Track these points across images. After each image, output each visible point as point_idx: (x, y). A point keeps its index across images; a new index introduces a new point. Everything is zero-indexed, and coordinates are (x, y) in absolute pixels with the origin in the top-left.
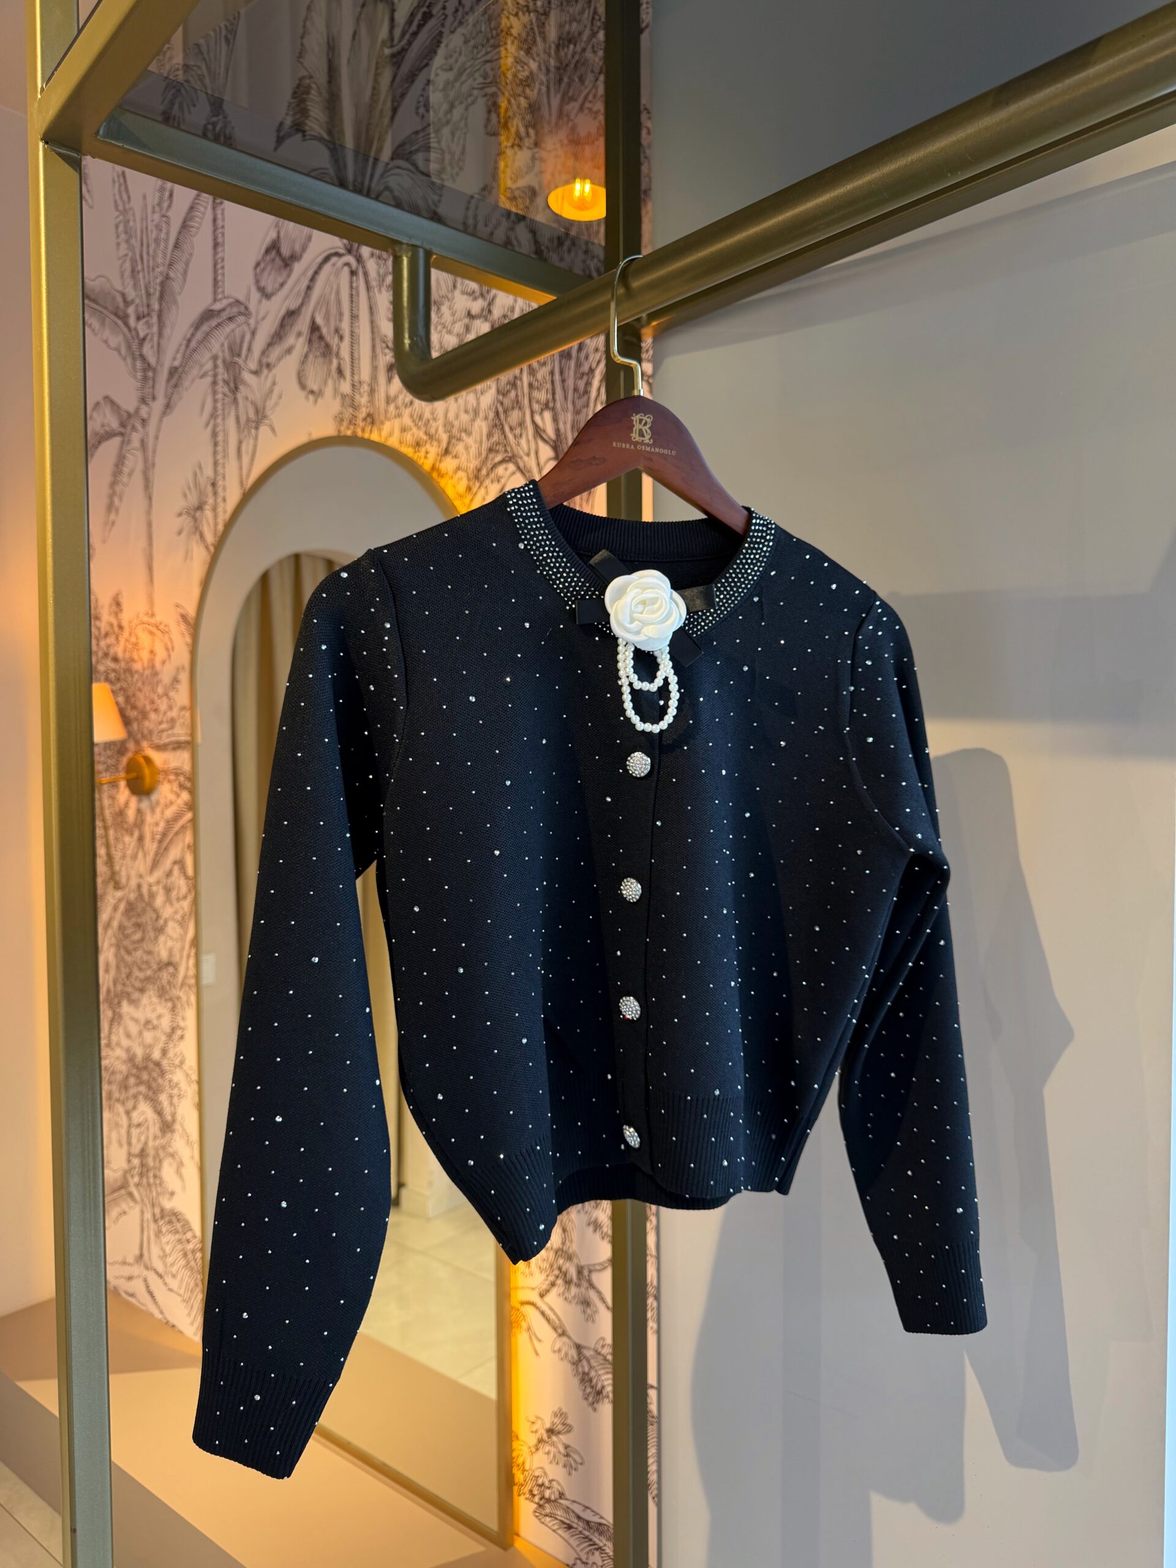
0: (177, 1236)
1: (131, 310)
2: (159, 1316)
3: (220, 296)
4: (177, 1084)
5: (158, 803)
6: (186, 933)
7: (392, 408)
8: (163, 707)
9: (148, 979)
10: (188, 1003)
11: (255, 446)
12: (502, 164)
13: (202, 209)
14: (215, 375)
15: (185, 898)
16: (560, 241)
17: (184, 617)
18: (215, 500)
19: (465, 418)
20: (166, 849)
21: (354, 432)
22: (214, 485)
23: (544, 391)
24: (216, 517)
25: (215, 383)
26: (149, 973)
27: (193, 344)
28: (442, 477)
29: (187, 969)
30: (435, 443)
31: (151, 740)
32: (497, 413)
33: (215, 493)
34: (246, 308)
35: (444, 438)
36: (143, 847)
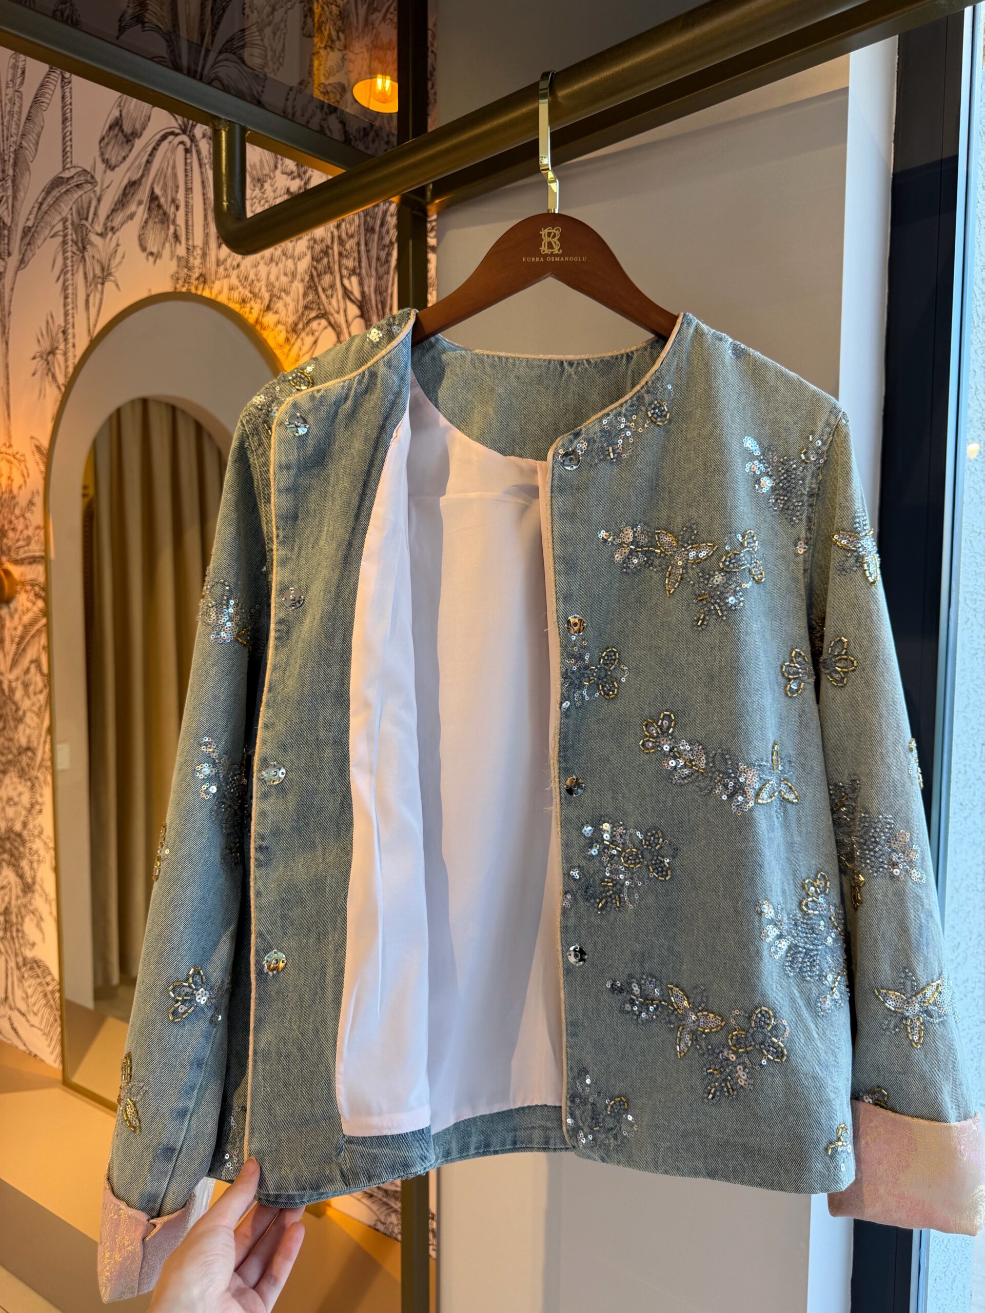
0: (38, 980)
2: (22, 1047)
3: (68, 166)
4: (36, 852)
5: (16, 610)
6: (42, 722)
7: (221, 269)
8: (20, 525)
9: (9, 762)
10: (45, 781)
11: (101, 299)
12: (316, 63)
13: (52, 87)
14: (65, 236)
15: (41, 692)
16: (366, 132)
17: (38, 448)
18: (66, 345)
19: (284, 279)
20: (24, 650)
21: (189, 290)
22: (64, 332)
23: (352, 259)
24: (66, 361)
25: (64, 243)
26: (10, 757)
27: (45, 207)
28: (264, 329)
29: (44, 753)
30: (259, 301)
31: (9, 555)
32: (312, 276)
33: (66, 340)
34: (93, 177)
35: (267, 296)
36: (3, 648)
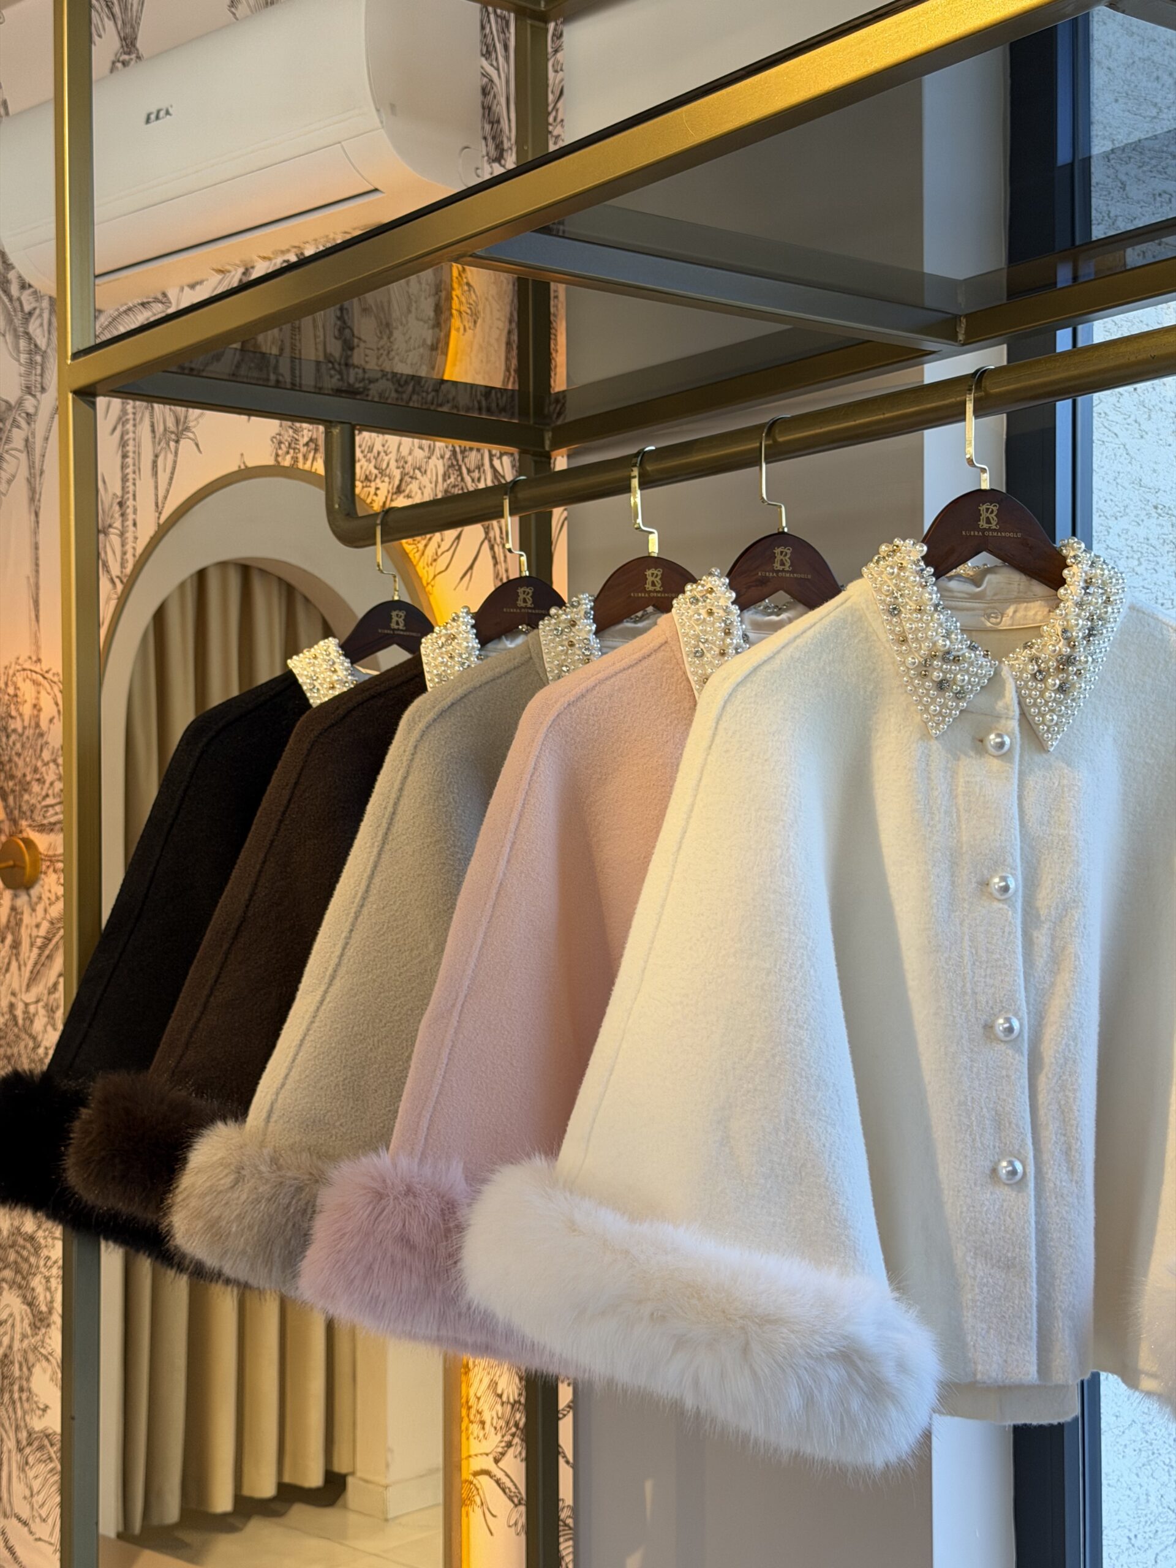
11: (175, 462)
18: (123, 526)
21: (295, 460)
22: (121, 504)
24: (123, 545)
31: (32, 818)
32: (454, 452)
33: (123, 515)
36: (17, 955)
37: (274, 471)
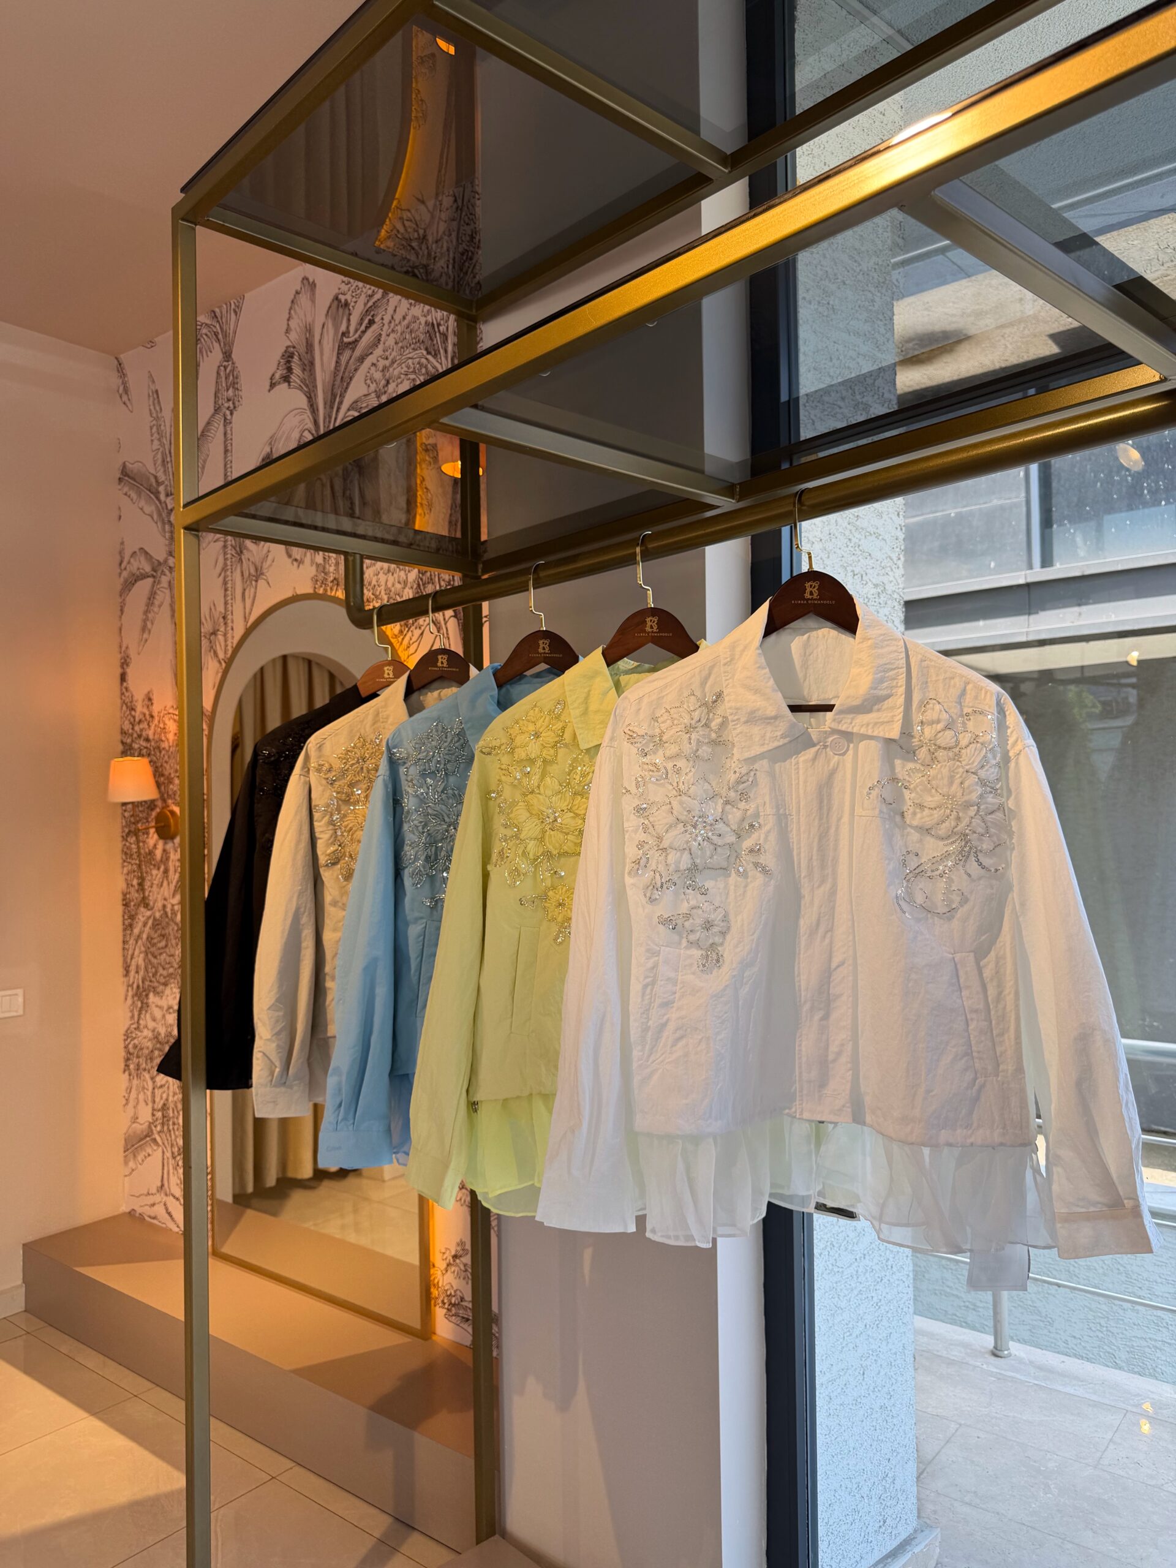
1: (161, 489)
2: (176, 1229)
11: (255, 593)
13: (216, 425)
14: (225, 541)
18: (225, 628)
19: (398, 586)
22: (224, 618)
24: (226, 641)
25: (225, 547)
33: (225, 624)
36: (167, 877)
37: (314, 596)
